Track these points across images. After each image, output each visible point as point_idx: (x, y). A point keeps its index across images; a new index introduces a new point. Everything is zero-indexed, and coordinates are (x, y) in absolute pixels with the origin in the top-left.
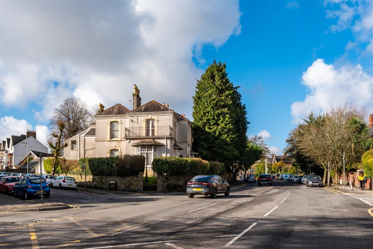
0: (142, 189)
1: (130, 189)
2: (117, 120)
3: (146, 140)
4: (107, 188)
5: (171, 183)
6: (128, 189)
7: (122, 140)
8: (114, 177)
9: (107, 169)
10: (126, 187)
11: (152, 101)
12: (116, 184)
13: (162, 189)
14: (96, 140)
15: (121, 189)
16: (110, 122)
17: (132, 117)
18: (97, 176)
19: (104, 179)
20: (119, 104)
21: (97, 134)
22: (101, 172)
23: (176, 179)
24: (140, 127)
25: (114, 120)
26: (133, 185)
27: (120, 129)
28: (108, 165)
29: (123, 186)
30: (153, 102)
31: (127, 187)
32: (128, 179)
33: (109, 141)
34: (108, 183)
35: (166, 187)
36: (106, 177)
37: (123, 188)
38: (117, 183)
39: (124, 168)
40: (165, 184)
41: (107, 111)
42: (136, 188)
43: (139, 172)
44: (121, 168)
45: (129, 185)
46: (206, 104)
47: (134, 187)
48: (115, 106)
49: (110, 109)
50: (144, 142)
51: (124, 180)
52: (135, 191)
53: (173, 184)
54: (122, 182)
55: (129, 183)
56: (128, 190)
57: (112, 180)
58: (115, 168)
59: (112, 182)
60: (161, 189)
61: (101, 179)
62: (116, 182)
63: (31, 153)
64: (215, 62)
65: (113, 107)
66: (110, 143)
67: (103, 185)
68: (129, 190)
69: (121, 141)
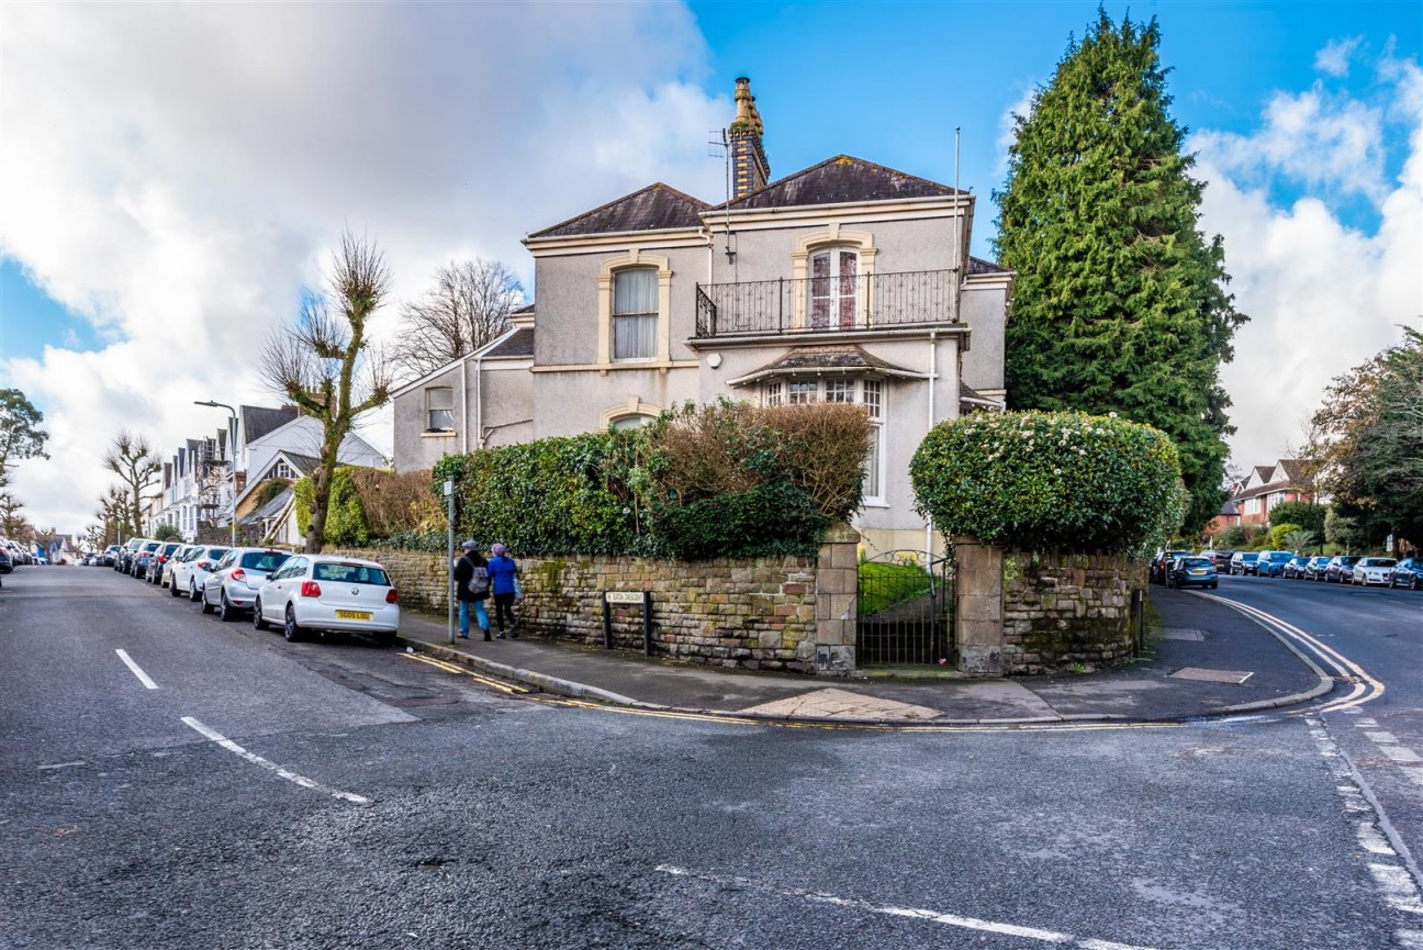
0: (846, 654)
1: (759, 654)
2: (646, 259)
3: (816, 349)
4: (593, 633)
5: (1064, 604)
6: (740, 651)
7: (676, 364)
8: (638, 561)
9: (587, 512)
10: (727, 634)
11: (838, 159)
12: (649, 608)
13: (997, 649)
14: (536, 369)
15: (684, 649)
16: (613, 270)
17: (733, 232)
18: (529, 555)
19: (574, 576)
20: (657, 186)
21: (545, 337)
22: (552, 533)
23: (1088, 579)
24: (781, 281)
25: (634, 261)
26: (783, 619)
27: (663, 312)
28: (597, 486)
29: (704, 624)
30: (841, 162)
31: (729, 636)
32: (739, 574)
33: (608, 371)
34: (598, 602)
35: (1024, 635)
36: (585, 565)
37: (698, 640)
38: (656, 606)
39: (709, 495)
40: (1023, 616)
41: (596, 215)
42: (803, 644)
43: (824, 525)
44: (687, 501)
45: (749, 624)
46: (1069, 215)
47: (790, 637)
48: (636, 195)
49: (611, 209)
50: (806, 360)
51: (710, 582)
52: (793, 668)
53: (1075, 618)
54: (692, 597)
55: (744, 609)
56: (741, 659)
57: (620, 585)
58: (646, 498)
59: (624, 598)
60: (993, 655)
61: (554, 576)
62: (647, 595)
63: (281, 461)
64: (1105, 23)
65: (628, 198)
66: (611, 382)
67: (569, 616)
68: (750, 657)
69: (669, 369)
